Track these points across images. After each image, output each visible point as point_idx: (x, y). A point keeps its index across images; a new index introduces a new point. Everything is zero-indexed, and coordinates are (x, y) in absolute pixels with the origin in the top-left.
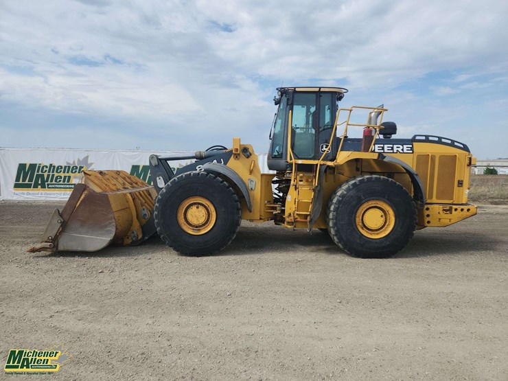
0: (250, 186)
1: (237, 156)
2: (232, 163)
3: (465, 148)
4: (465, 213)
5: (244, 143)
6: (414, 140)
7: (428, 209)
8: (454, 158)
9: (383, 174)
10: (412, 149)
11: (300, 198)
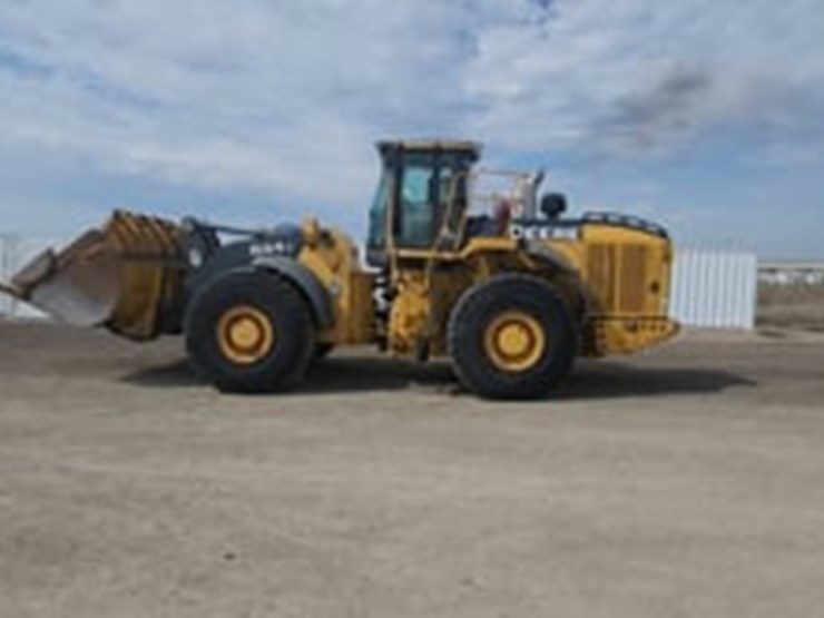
0: (334, 291)
1: (313, 247)
2: (306, 256)
3: (662, 234)
4: (658, 333)
5: (324, 225)
6: (584, 221)
7: (602, 326)
8: (642, 249)
9: (537, 273)
10: (580, 235)
11: (409, 308)
